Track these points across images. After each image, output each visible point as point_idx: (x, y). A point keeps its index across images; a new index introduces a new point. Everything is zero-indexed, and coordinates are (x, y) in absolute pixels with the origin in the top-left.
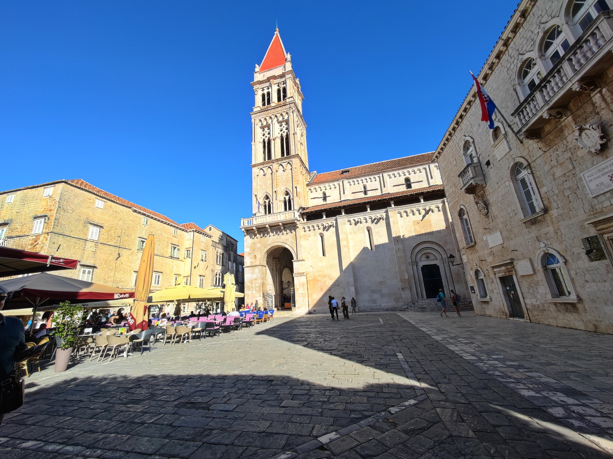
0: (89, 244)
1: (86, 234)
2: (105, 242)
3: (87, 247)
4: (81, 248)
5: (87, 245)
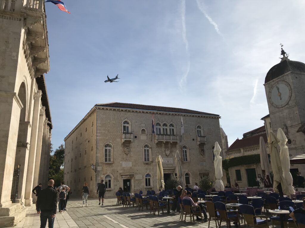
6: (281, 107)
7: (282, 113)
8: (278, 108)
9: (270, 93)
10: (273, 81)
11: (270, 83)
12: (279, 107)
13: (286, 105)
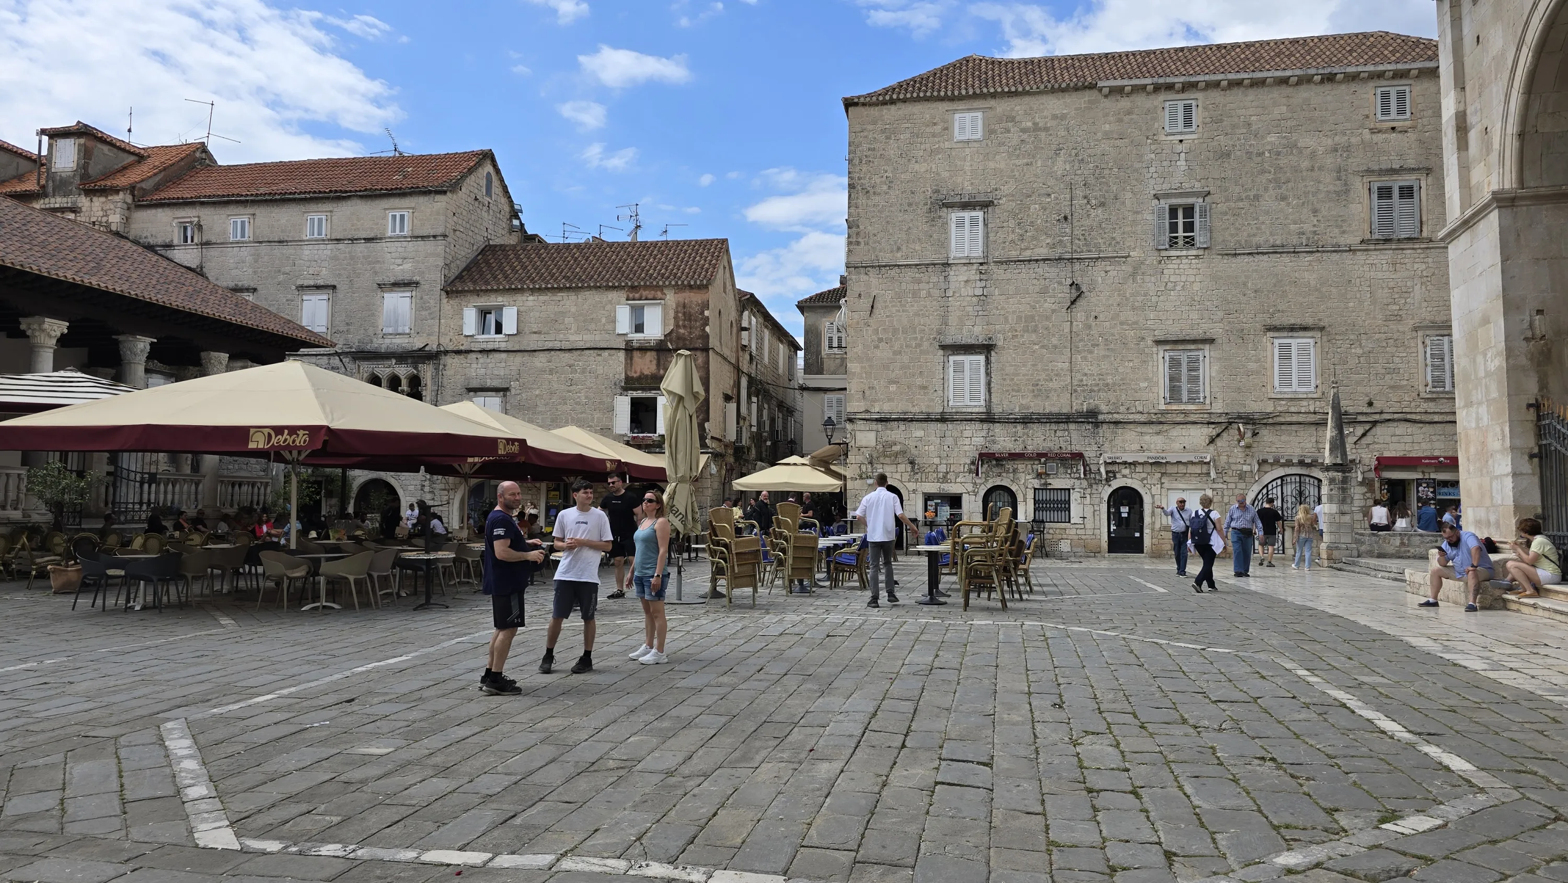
0: (958, 277)
1: (943, 244)
2: (1014, 254)
3: (953, 286)
4: (936, 293)
5: (952, 278)
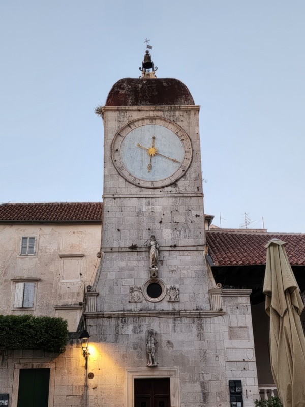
6: (149, 185)
7: (149, 204)
8: (138, 186)
9: (122, 138)
10: (139, 111)
11: (126, 111)
12: (142, 184)
13: (167, 186)
